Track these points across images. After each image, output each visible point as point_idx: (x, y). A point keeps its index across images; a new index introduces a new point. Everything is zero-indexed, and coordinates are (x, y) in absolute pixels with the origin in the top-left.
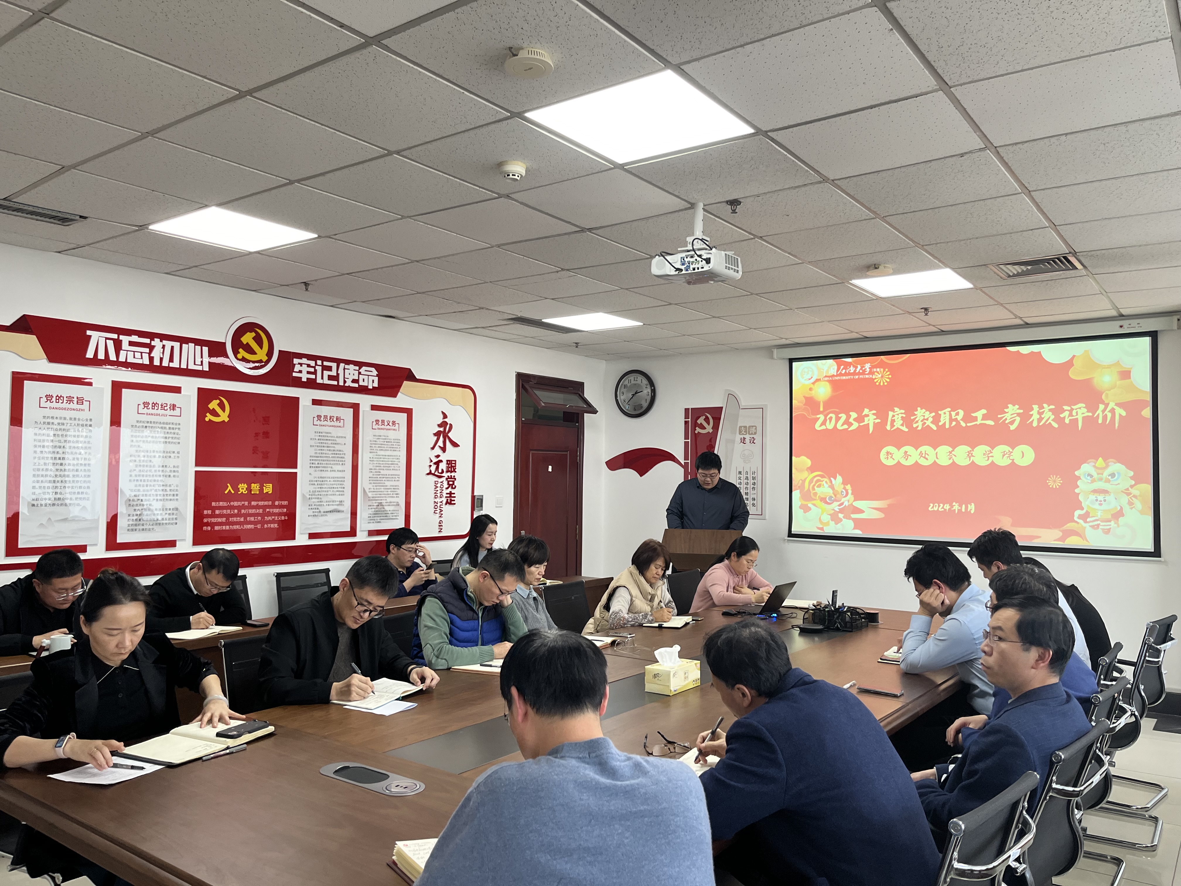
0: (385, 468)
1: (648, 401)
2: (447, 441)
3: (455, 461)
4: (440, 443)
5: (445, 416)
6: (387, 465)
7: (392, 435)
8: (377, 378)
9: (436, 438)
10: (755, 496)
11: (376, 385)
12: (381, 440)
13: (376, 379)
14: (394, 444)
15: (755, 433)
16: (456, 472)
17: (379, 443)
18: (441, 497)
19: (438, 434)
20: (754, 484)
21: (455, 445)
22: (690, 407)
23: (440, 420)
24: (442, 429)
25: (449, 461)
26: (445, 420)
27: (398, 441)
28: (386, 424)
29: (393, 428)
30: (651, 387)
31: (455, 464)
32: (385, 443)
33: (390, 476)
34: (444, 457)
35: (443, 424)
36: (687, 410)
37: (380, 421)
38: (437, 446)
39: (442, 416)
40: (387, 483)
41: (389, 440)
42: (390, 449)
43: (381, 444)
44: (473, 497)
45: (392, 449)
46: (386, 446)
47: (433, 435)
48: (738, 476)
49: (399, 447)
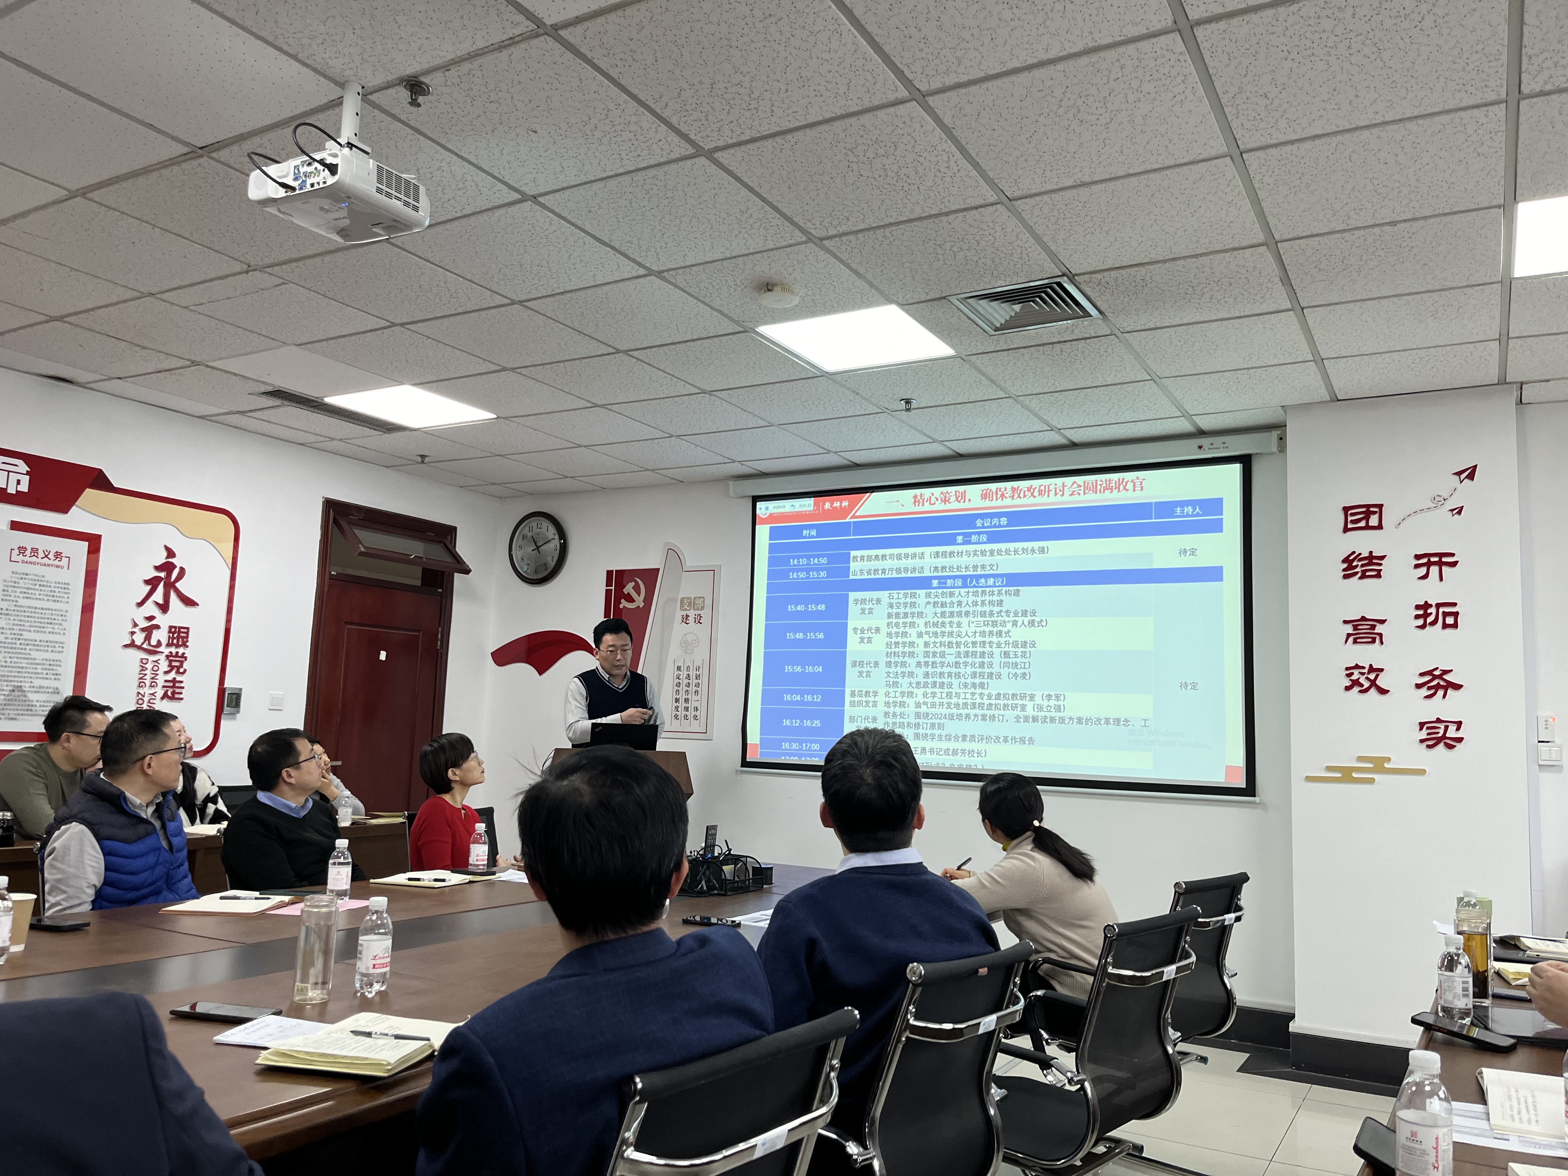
0: (32, 629)
1: (555, 560)
2: (173, 596)
3: (188, 629)
4: (158, 596)
5: (171, 553)
6: (38, 624)
7: (52, 575)
8: (28, 477)
9: (149, 587)
10: (697, 704)
11: (24, 487)
12: (27, 581)
13: (25, 480)
14: (57, 590)
15: (703, 608)
16: (187, 647)
17: (22, 585)
18: (151, 686)
19: (153, 583)
20: (697, 685)
21: (188, 602)
22: (614, 568)
23: (161, 559)
24: (162, 575)
25: (175, 627)
26: (170, 560)
27: (65, 586)
28: (41, 555)
29: (56, 562)
30: (560, 539)
31: (187, 633)
32: (37, 587)
33: (42, 643)
34: (163, 620)
35: (168, 567)
36: (609, 573)
37: (29, 550)
38: (150, 602)
39: (165, 554)
40: (34, 654)
41: (45, 583)
42: (46, 598)
43: (28, 589)
44: (221, 691)
45: (51, 598)
46: (37, 593)
47: (142, 584)
48: (677, 673)
49: (66, 596)
